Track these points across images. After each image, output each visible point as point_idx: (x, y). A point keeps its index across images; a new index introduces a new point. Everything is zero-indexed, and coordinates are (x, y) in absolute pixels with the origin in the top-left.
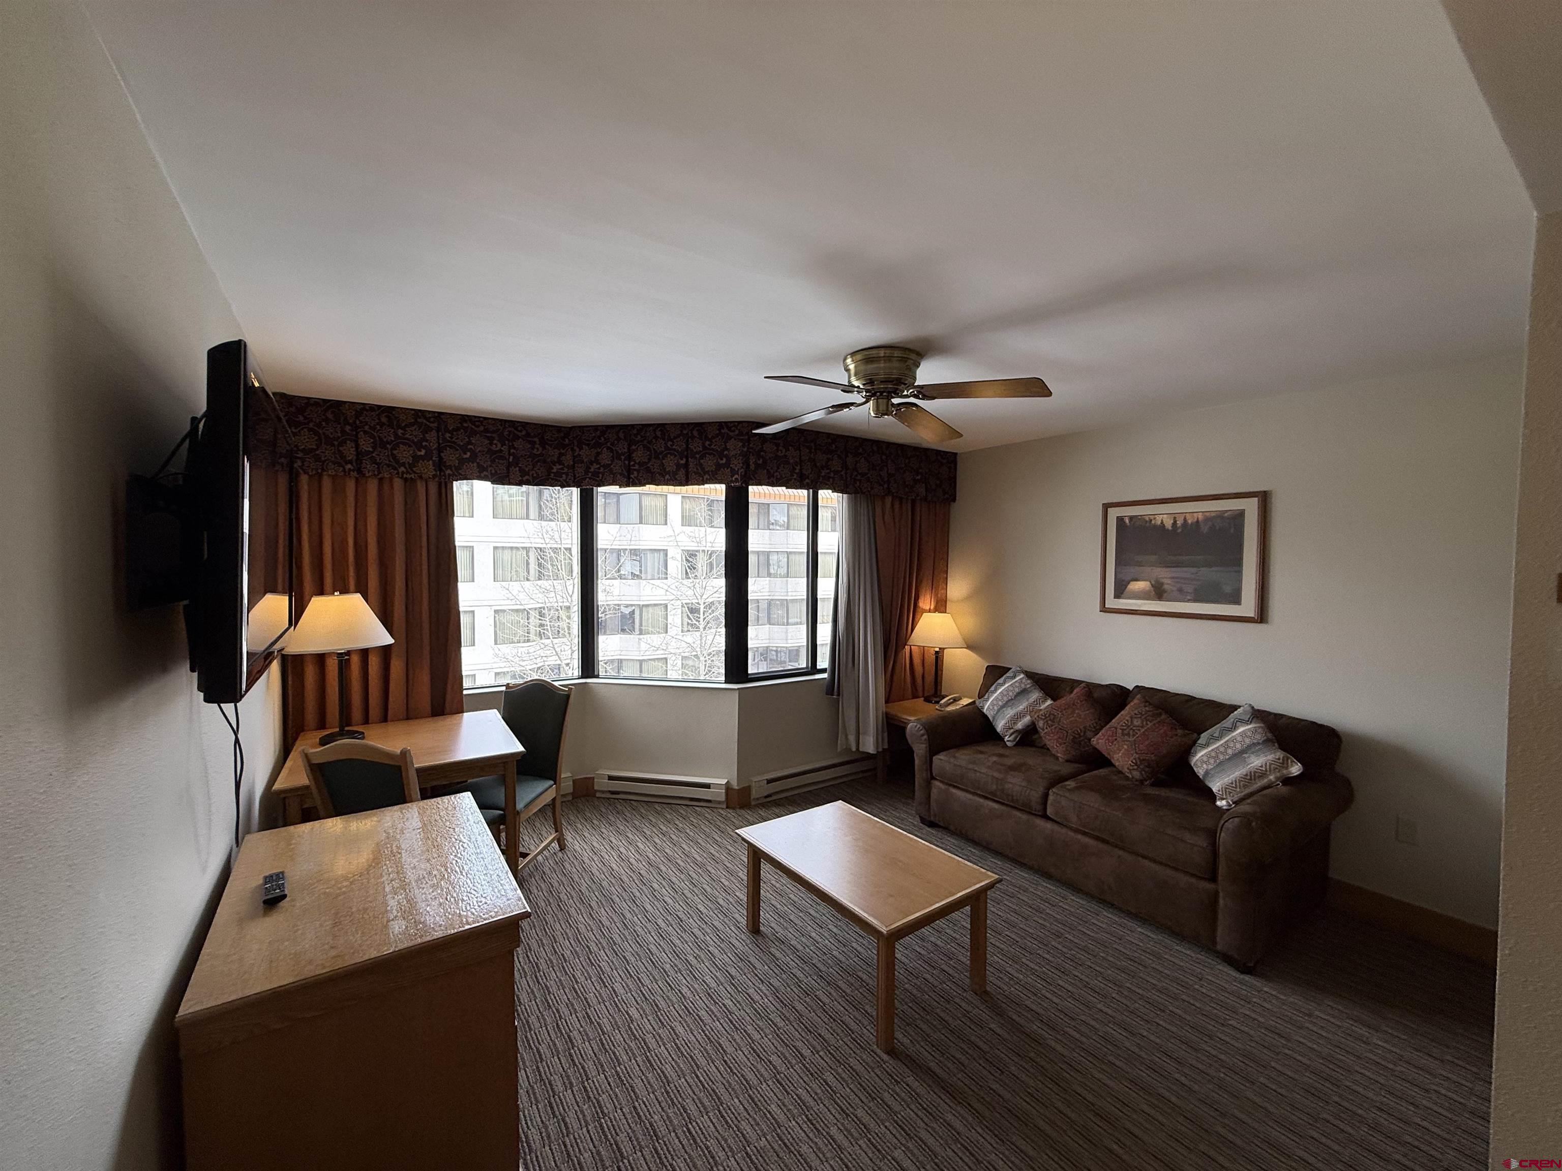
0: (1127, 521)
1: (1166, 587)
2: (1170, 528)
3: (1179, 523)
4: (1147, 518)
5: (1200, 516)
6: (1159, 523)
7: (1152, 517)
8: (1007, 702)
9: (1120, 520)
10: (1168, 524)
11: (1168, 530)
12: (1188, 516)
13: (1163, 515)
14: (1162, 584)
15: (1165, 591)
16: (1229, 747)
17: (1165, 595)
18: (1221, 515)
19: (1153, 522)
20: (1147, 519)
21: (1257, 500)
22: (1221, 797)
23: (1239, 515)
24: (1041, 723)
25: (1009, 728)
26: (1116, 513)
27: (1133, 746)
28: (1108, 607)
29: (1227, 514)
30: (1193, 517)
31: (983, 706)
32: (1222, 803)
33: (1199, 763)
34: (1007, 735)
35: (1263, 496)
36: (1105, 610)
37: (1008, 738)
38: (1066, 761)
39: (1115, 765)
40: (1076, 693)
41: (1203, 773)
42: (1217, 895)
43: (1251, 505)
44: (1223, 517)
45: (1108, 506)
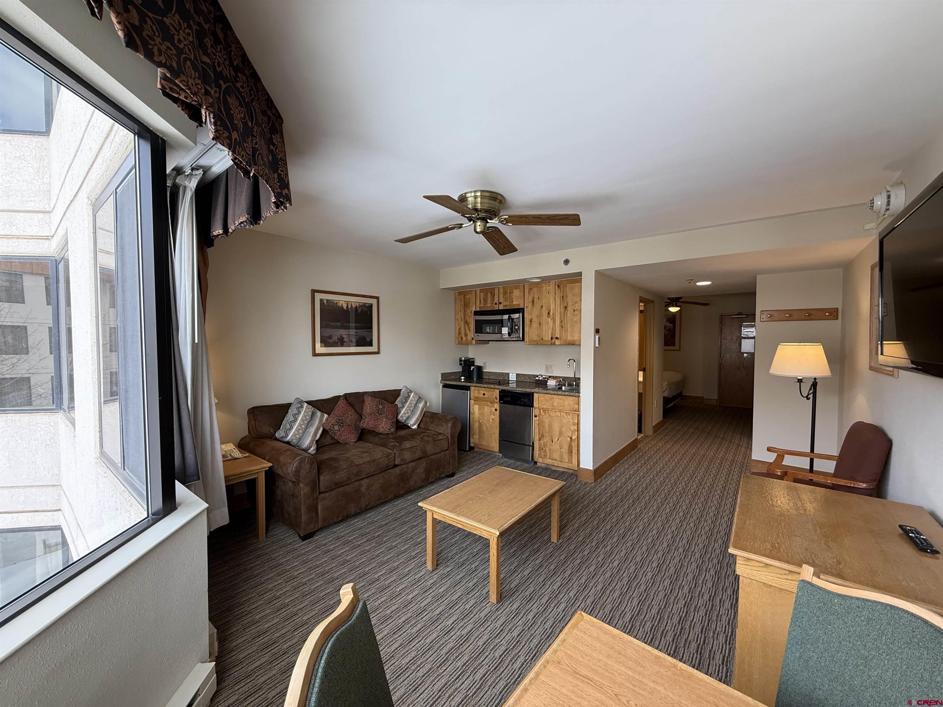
0: (325, 302)
1: (345, 340)
2: (346, 309)
3: (349, 306)
4: (335, 302)
5: (358, 305)
6: (341, 305)
7: (337, 302)
8: (308, 424)
9: (321, 300)
10: (345, 307)
11: (344, 310)
12: (353, 304)
13: (342, 301)
14: (343, 338)
15: (345, 342)
16: (411, 404)
17: (345, 344)
18: (364, 305)
19: (338, 304)
21: (376, 300)
22: (413, 425)
23: (371, 306)
24: (336, 428)
25: (312, 442)
26: (318, 296)
27: (387, 418)
28: (317, 352)
29: (367, 305)
30: (355, 304)
31: (287, 435)
32: (415, 427)
33: (403, 415)
34: (312, 447)
35: (377, 298)
36: (315, 354)
37: (312, 449)
38: (355, 442)
39: (379, 431)
40: (341, 403)
41: (404, 418)
42: (450, 453)
43: (374, 302)
44: (366, 306)
45: (314, 292)
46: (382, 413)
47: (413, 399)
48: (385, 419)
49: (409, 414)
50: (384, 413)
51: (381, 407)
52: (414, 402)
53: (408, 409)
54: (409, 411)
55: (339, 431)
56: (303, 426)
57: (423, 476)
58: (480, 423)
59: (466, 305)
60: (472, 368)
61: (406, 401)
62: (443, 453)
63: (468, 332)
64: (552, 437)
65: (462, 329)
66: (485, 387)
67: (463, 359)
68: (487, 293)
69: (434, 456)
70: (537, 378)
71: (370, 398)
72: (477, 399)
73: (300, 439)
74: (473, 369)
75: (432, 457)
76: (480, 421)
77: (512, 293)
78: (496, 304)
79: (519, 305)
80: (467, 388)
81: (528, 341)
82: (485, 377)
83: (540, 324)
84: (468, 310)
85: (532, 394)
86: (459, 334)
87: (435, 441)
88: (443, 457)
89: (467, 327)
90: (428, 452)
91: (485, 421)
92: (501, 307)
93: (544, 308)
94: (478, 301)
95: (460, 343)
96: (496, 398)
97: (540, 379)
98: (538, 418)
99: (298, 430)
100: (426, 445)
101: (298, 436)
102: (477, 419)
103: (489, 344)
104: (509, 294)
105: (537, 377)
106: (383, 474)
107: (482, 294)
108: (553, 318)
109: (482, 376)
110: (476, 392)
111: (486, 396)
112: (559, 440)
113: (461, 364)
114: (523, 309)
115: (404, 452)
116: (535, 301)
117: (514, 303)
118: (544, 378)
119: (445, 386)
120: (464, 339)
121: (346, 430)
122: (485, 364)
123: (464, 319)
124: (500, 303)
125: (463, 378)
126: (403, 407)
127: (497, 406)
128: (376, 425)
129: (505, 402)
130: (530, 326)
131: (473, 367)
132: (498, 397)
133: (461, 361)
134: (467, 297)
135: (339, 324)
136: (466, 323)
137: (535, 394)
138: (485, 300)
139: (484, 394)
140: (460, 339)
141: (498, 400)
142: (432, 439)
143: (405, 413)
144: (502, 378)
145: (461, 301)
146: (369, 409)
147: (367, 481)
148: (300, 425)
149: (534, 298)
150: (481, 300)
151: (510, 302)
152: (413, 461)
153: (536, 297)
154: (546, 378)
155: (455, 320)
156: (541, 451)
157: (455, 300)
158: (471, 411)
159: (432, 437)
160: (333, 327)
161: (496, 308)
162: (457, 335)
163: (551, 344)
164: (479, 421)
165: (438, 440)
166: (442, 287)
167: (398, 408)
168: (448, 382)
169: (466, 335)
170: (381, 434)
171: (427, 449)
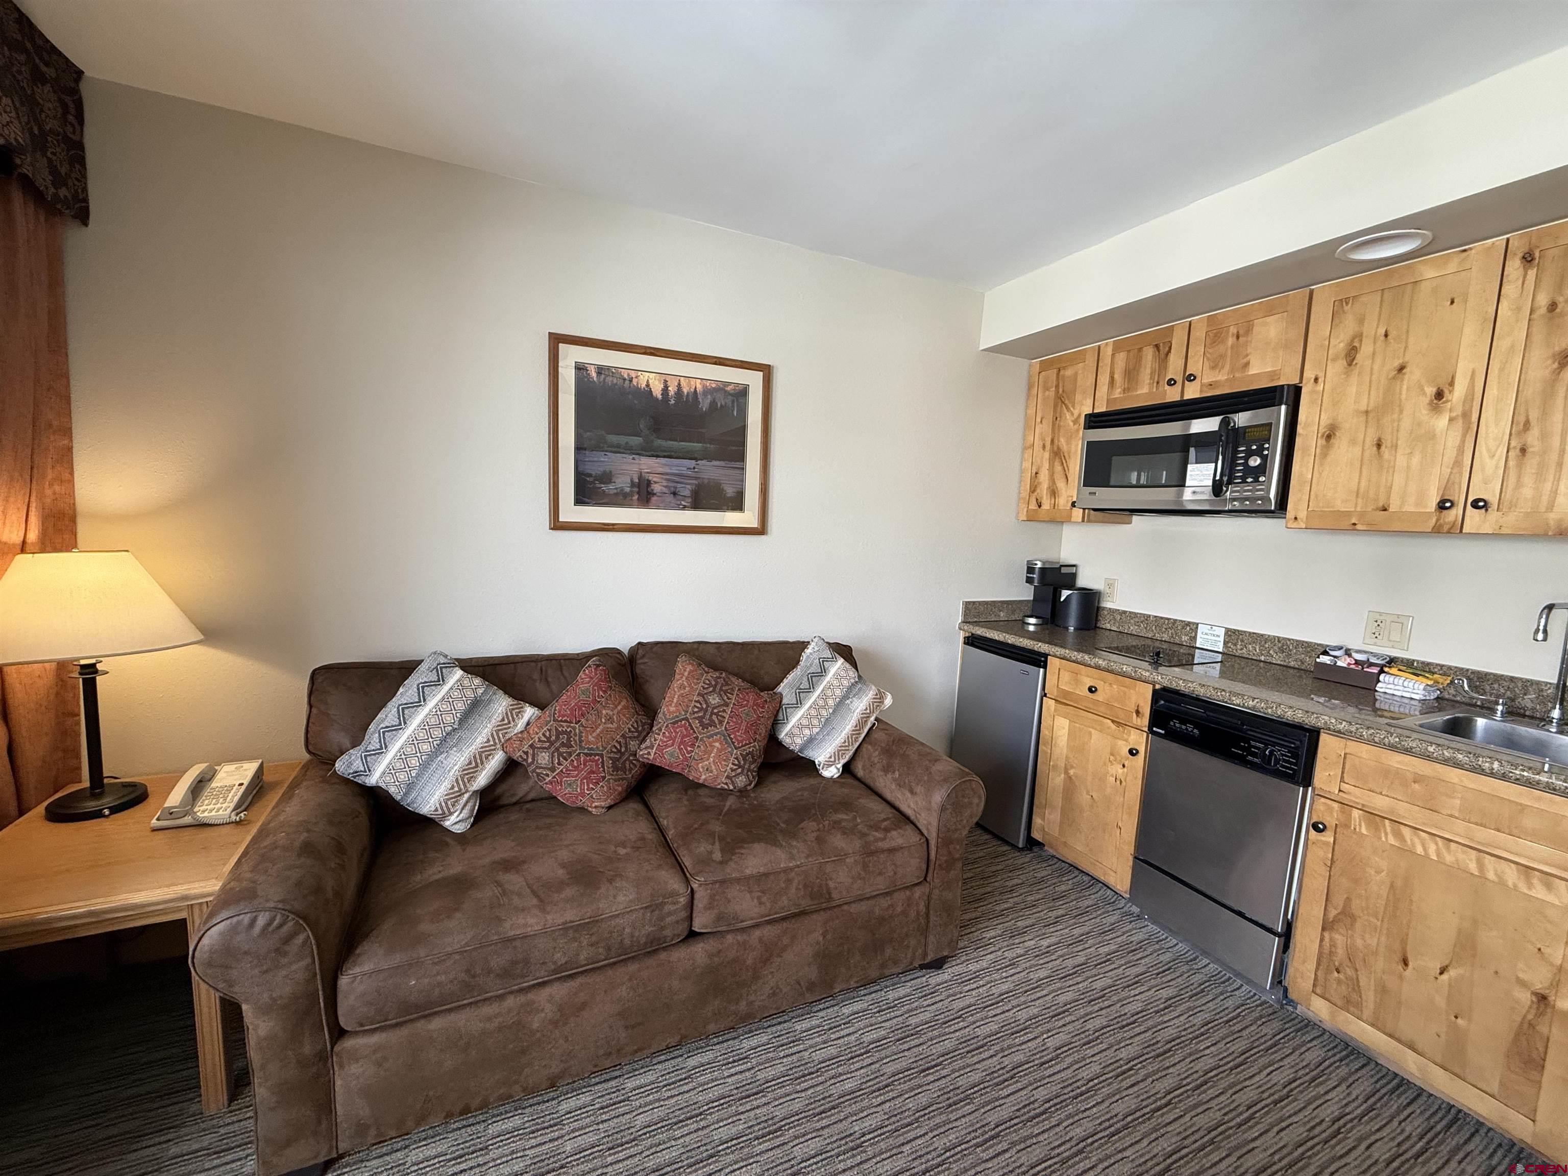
0: (594, 374)
2: (660, 397)
3: (672, 390)
4: (625, 374)
5: (699, 388)
6: (644, 386)
7: (633, 374)
8: (444, 740)
9: (580, 368)
10: (657, 390)
11: (656, 398)
12: (684, 383)
13: (648, 373)
16: (827, 697)
18: (721, 388)
19: (635, 382)
20: (626, 376)
21: (760, 375)
22: (829, 765)
23: (743, 392)
24: (544, 758)
25: (454, 796)
26: (570, 356)
27: (727, 737)
28: (562, 519)
29: (729, 388)
30: (689, 385)
31: (369, 770)
32: (831, 772)
33: (796, 731)
34: (451, 814)
35: (766, 370)
36: (557, 525)
37: (453, 819)
38: (610, 808)
39: (699, 779)
40: (586, 678)
41: (799, 741)
42: (930, 894)
43: (754, 380)
44: (726, 391)
45: (556, 340)
46: (712, 724)
47: (835, 683)
48: (717, 744)
49: (816, 730)
50: (721, 722)
51: (714, 700)
52: (838, 692)
53: (813, 712)
54: (815, 722)
55: (553, 769)
56: (425, 747)
57: (813, 973)
58: (1070, 778)
59: (1062, 400)
60: (1065, 593)
61: (812, 687)
62: (900, 897)
63: (1061, 484)
64: (1404, 942)
65: (1044, 477)
66: (1098, 667)
67: (1039, 565)
68: (1140, 350)
69: (863, 907)
70: (1324, 659)
71: (689, 668)
72: (1064, 700)
73: (410, 786)
74: (1068, 596)
75: (854, 908)
76: (1072, 772)
77: (1249, 331)
78: (1171, 382)
79: (1273, 375)
80: (1038, 660)
81: (1302, 515)
82: (1108, 626)
83: (1379, 446)
84: (1068, 415)
85: (1313, 735)
86: (1033, 490)
87: (872, 853)
88: (899, 909)
89: (1058, 468)
90: (835, 895)
91: (1089, 778)
92: (1192, 392)
93: (1414, 374)
94: (1104, 379)
95: (1031, 518)
96: (1138, 712)
97: (1339, 663)
98: (1328, 837)
99: (403, 756)
100: (829, 868)
101: (402, 777)
102: (1062, 764)
103: (1130, 523)
104: (1231, 341)
105: (1325, 653)
106: (633, 967)
107: (1121, 357)
108: (1466, 415)
109: (1097, 620)
110: (1066, 676)
111: (1099, 696)
112: (1452, 973)
113: (1029, 580)
114: (1297, 391)
115: (733, 892)
116: (1366, 349)
117: (1253, 371)
118: (1357, 662)
119: (972, 641)
120: (1046, 506)
121: (576, 768)
122: (1110, 585)
123: (1052, 441)
124: (1191, 378)
125: (1032, 621)
126: (799, 703)
127: (1139, 740)
128: (686, 759)
129: (1172, 736)
130: (1324, 455)
131: (1069, 592)
132: (1147, 711)
133: (1030, 570)
134: (1069, 372)
135: (636, 441)
136: (1058, 454)
137: (1324, 738)
138: (1131, 374)
139: (1092, 690)
140: (1033, 506)
141: (1145, 721)
142: (857, 844)
143: (800, 727)
144: (1166, 637)
145: (1047, 389)
146: (679, 704)
147: (559, 991)
148: (414, 741)
149: (1359, 336)
150: (1116, 376)
151: (1232, 370)
152: (769, 922)
153: (1373, 328)
154: (1371, 665)
155: (1025, 449)
156: (1328, 971)
157: (1030, 387)
158: (1045, 732)
159: (863, 835)
160: (618, 449)
161: (1172, 395)
162: (1025, 494)
163: (1437, 531)
164: (1066, 772)
165: (883, 851)
166: (986, 343)
167: (780, 707)
168: (980, 631)
169: (1054, 493)
170: (702, 786)
171: (831, 884)
